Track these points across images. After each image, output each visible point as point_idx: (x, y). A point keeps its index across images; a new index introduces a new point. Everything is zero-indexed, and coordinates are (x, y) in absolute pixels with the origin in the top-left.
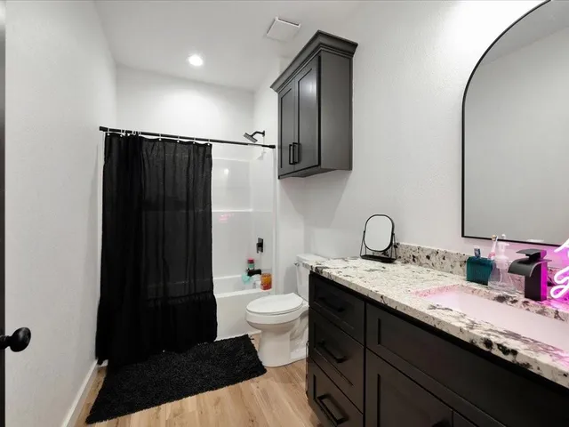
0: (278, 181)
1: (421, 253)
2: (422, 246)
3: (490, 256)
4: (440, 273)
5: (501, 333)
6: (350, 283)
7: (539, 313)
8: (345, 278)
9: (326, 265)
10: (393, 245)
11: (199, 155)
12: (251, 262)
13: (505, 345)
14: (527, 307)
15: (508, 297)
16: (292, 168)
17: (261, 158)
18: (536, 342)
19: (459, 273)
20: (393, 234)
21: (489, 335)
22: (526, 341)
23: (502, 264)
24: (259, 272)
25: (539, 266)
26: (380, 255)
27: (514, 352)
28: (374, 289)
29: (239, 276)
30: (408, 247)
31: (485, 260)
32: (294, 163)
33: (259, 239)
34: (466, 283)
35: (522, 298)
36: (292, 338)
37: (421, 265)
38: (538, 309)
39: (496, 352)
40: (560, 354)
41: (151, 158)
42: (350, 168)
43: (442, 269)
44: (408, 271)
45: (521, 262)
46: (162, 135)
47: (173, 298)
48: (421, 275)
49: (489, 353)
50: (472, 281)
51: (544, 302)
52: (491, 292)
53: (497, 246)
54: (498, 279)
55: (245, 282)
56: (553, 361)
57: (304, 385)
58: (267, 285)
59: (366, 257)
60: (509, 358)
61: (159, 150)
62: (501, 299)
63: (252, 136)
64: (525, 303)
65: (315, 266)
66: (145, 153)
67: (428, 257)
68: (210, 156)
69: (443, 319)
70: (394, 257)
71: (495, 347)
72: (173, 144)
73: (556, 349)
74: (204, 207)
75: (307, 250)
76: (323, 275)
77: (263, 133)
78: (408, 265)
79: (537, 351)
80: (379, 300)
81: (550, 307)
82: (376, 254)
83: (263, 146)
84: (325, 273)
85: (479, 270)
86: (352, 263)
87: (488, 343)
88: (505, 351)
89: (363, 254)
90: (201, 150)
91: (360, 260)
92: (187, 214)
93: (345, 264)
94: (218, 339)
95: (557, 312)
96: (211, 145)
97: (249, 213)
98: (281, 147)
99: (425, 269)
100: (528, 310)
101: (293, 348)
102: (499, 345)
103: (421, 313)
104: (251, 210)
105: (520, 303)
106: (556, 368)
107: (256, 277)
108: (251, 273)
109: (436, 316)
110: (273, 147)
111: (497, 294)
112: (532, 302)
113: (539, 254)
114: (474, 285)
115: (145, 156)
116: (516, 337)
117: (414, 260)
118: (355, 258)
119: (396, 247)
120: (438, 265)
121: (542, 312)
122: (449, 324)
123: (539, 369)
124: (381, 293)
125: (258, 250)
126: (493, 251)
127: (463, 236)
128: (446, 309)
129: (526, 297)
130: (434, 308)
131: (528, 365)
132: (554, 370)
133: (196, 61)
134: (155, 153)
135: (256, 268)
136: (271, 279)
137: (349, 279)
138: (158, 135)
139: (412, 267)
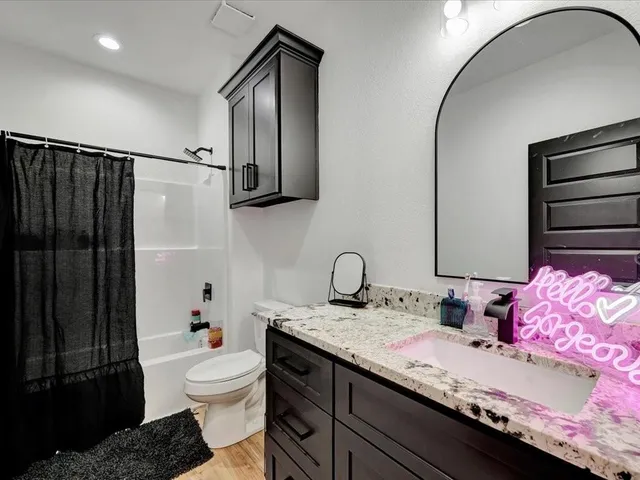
0: (230, 211)
1: (393, 296)
2: (396, 287)
3: (463, 296)
4: (413, 317)
5: (487, 393)
6: (316, 339)
7: (514, 357)
8: (310, 333)
9: (287, 316)
10: (364, 287)
11: (113, 172)
12: (196, 313)
13: (494, 411)
14: (501, 352)
15: (483, 341)
16: (246, 195)
17: (208, 182)
18: (523, 400)
19: (433, 317)
20: (364, 275)
21: (476, 398)
22: (513, 401)
23: (476, 306)
24: (206, 325)
25: (512, 306)
26: (351, 298)
27: (505, 420)
28: (343, 346)
29: (180, 332)
30: (380, 288)
31: (458, 301)
32: (249, 189)
33: (207, 284)
34: (440, 328)
35: (495, 342)
36: (248, 406)
37: (393, 308)
38: (512, 353)
39: (485, 420)
40: (549, 414)
41: (30, 174)
42: (316, 197)
43: (415, 312)
44: (381, 317)
45: (496, 303)
46: (49, 140)
47: (71, 375)
48: (395, 322)
49: (477, 421)
50: (446, 325)
51: (516, 344)
52: (467, 337)
53: (470, 286)
54: (472, 322)
55: (187, 341)
56: (546, 426)
57: (261, 464)
58: (217, 343)
59: (334, 302)
60: (499, 426)
61: (44, 161)
62: (476, 344)
63: (195, 153)
64: (500, 346)
65: (273, 318)
66: (18, 164)
67: (401, 300)
68: (131, 175)
69: (424, 381)
70: (365, 301)
71: (483, 413)
72: (70, 155)
73: (544, 408)
74: (123, 245)
75: (268, 296)
76: (283, 330)
77: (211, 151)
78: (380, 310)
79: (527, 414)
80: (350, 360)
81: (523, 350)
82: (346, 298)
83: (209, 166)
84: (285, 328)
85: (453, 312)
86: (319, 311)
87: (476, 410)
88: (495, 418)
89: (332, 298)
90: (117, 165)
91: (328, 306)
92: (95, 253)
93: (311, 313)
94: (146, 421)
95: (530, 355)
96: (132, 160)
97: (194, 250)
98: (233, 169)
99: (399, 314)
100: (502, 354)
101: (249, 418)
102: (488, 412)
103: (400, 375)
104: (195, 248)
105: (494, 347)
106: (551, 437)
107: (203, 333)
108: (195, 328)
109: (417, 377)
110: (223, 168)
111: (473, 339)
112: (506, 346)
113: (511, 293)
114: (449, 330)
115: (19, 170)
116: (501, 395)
117: (386, 304)
118: (323, 304)
119: (367, 289)
120: (411, 308)
121: (515, 357)
122: (431, 388)
123: (532, 438)
124: (352, 351)
125: (204, 298)
126: (466, 291)
127: (436, 275)
128: (426, 365)
129: (499, 340)
130: (413, 366)
131: (520, 434)
132: (547, 439)
133: (109, 43)
134: (37, 166)
135: (203, 321)
136: (222, 334)
137: (314, 334)
138: (43, 139)
139: (385, 311)
